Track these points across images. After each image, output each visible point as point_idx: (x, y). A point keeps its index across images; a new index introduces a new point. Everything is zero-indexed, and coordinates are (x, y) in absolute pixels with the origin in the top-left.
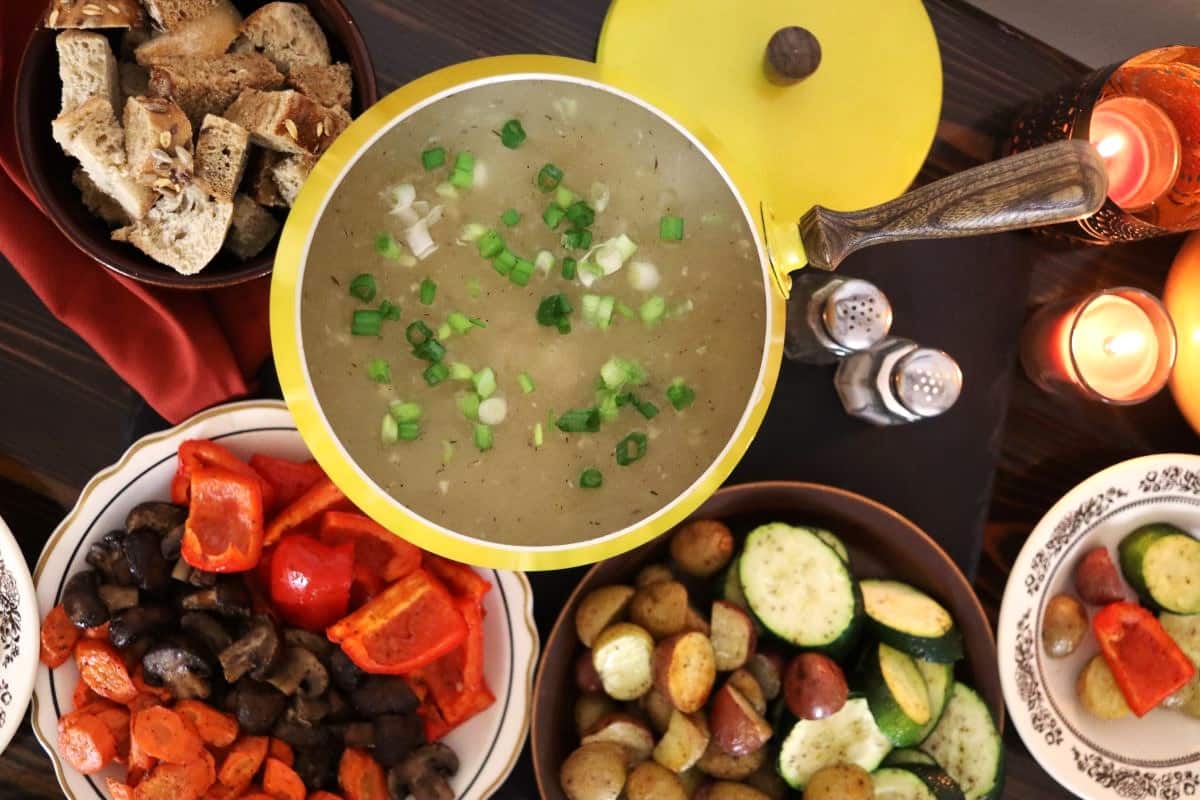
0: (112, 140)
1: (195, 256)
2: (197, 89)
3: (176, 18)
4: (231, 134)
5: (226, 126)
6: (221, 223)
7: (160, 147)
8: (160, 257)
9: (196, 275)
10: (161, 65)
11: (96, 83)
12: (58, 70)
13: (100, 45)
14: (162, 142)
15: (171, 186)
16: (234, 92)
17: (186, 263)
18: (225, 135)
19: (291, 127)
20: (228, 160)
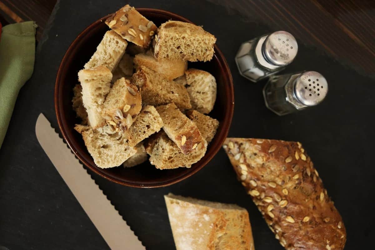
0: (103, 92)
1: (106, 160)
2: (154, 92)
3: (163, 56)
4: (156, 121)
5: (156, 117)
6: (127, 155)
7: (122, 110)
8: (90, 150)
9: (102, 169)
10: (145, 72)
11: (111, 60)
12: (98, 45)
13: (124, 46)
14: (125, 108)
15: (115, 127)
16: (168, 102)
17: (100, 161)
18: (153, 120)
19: (184, 139)
20: (146, 130)
